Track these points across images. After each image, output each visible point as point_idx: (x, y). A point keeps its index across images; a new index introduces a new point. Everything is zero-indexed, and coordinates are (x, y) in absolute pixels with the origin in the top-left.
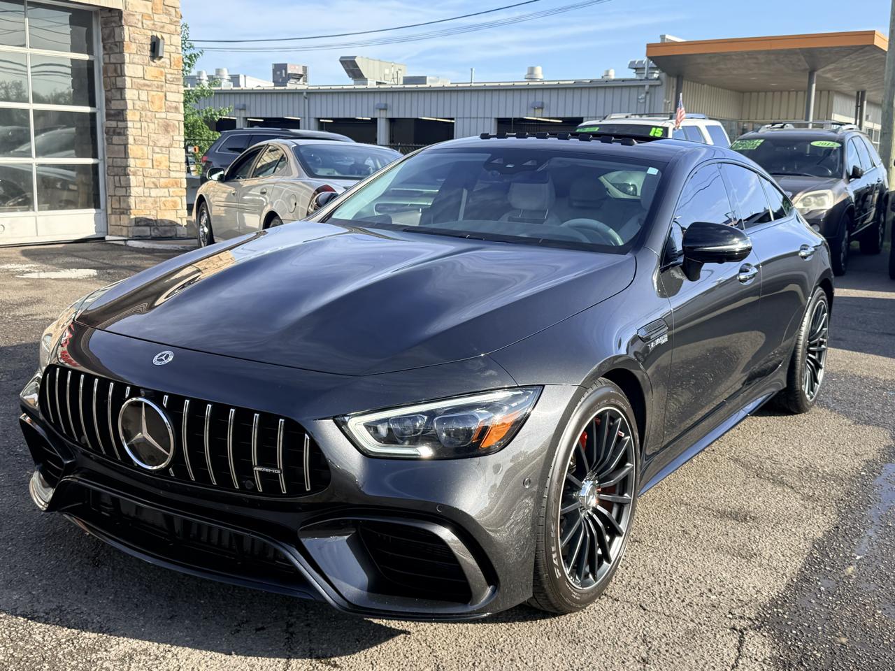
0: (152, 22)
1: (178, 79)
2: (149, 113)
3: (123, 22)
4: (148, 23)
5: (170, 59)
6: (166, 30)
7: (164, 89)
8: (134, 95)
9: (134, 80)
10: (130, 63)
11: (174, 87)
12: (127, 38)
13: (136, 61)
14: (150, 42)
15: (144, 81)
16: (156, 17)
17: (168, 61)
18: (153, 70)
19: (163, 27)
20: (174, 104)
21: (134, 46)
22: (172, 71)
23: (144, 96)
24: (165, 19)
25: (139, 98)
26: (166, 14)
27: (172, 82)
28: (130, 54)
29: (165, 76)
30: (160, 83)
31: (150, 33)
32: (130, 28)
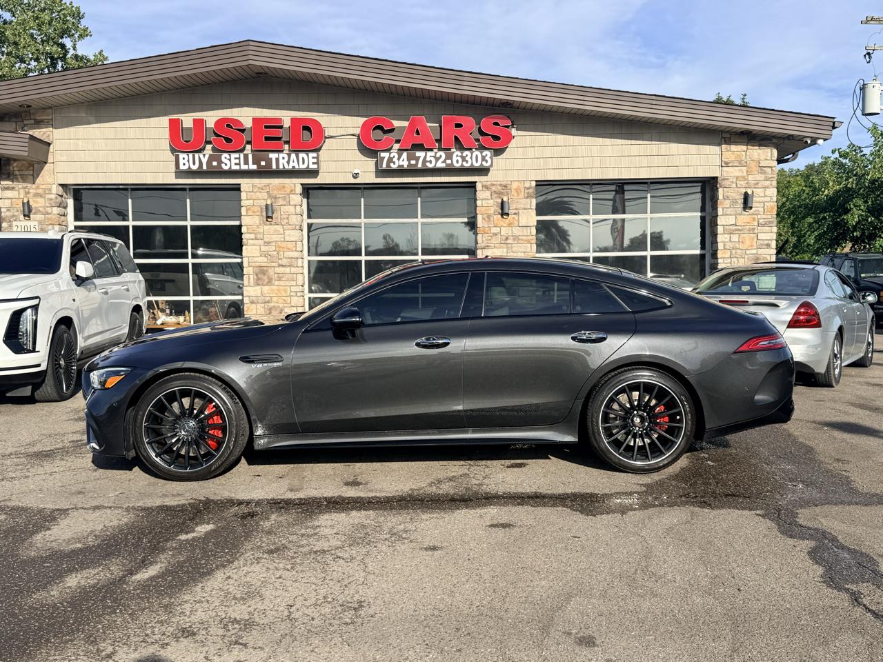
0: (746, 182)
1: (772, 222)
2: (739, 251)
3: (718, 186)
4: (743, 183)
5: (764, 207)
6: (760, 186)
7: (756, 231)
8: (726, 238)
9: (726, 227)
10: (723, 215)
11: (767, 229)
12: (720, 197)
13: (729, 213)
14: (743, 197)
15: (737, 227)
16: (750, 178)
17: (761, 209)
18: (745, 218)
19: (757, 184)
20: (766, 242)
21: (727, 202)
22: (765, 216)
23: (735, 238)
24: (760, 177)
25: (730, 240)
26: (761, 173)
27: (763, 225)
28: (723, 209)
29: (758, 221)
30: (751, 227)
31: (744, 190)
32: (725, 189)
